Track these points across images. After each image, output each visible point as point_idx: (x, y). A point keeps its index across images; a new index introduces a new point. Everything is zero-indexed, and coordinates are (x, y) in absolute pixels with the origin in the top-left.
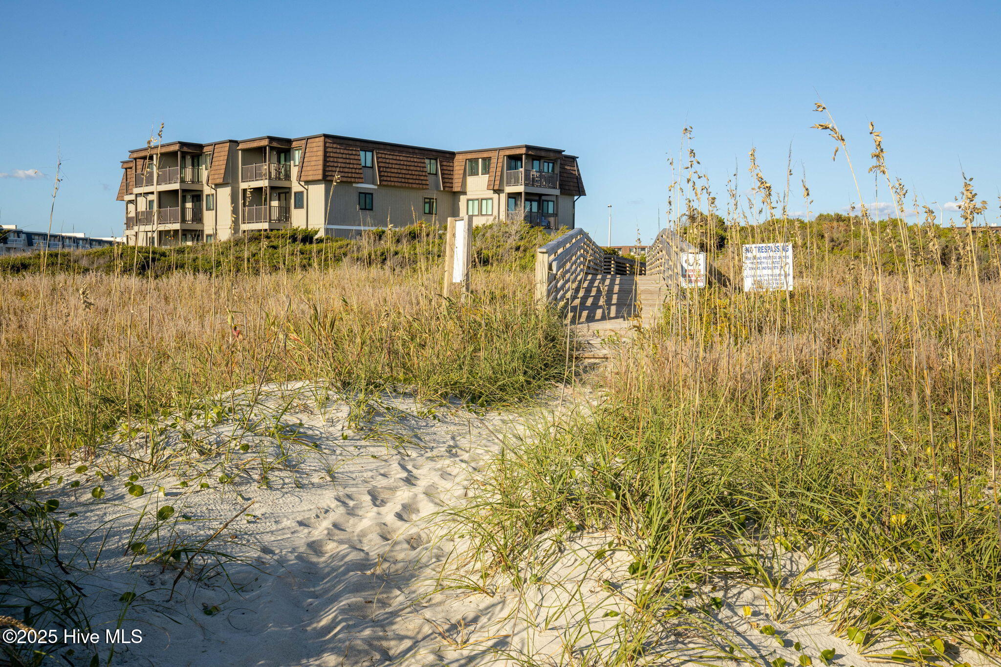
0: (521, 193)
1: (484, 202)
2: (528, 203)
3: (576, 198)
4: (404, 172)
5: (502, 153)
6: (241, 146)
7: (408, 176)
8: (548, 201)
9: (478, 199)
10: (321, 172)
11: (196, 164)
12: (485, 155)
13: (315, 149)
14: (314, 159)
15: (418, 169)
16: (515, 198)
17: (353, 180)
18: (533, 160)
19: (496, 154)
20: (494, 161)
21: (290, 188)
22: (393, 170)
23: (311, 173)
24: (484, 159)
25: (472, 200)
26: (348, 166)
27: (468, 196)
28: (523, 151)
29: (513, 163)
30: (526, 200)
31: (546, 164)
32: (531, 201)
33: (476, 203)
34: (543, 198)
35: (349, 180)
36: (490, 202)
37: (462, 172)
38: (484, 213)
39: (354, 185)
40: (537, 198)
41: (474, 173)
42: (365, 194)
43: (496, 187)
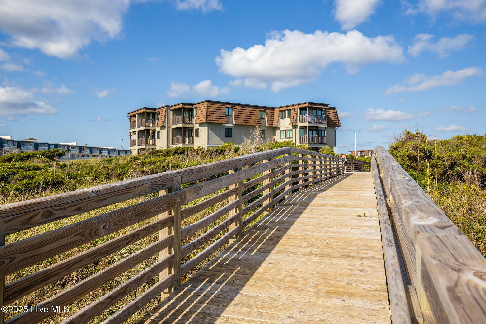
0: (306, 126)
1: (288, 132)
2: (311, 131)
3: (336, 128)
4: (248, 117)
5: (297, 107)
6: (171, 108)
7: (250, 120)
8: (321, 130)
9: (285, 130)
10: (205, 119)
11: (154, 118)
12: (289, 108)
13: (203, 108)
14: (203, 112)
15: (255, 116)
16: (304, 129)
17: (221, 122)
18: (313, 110)
19: (294, 107)
20: (293, 111)
21: (193, 127)
22: (242, 117)
23: (201, 119)
24: (288, 110)
25: (283, 131)
26: (219, 115)
27: (281, 129)
28: (307, 105)
29: (302, 112)
30: (309, 130)
31: (320, 112)
32: (312, 130)
33: (284, 132)
34: (319, 128)
35: (219, 122)
36: (291, 131)
37: (277, 117)
38: (288, 137)
39: (223, 125)
40: (316, 129)
41: (284, 117)
42: (228, 129)
43: (294, 124)
